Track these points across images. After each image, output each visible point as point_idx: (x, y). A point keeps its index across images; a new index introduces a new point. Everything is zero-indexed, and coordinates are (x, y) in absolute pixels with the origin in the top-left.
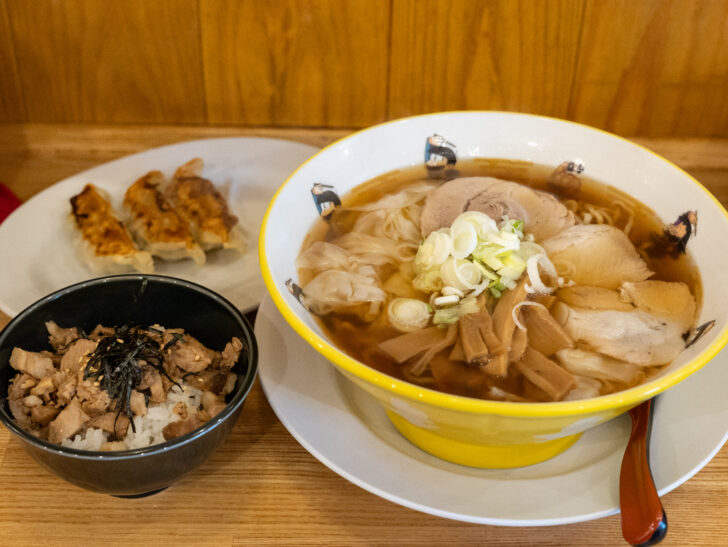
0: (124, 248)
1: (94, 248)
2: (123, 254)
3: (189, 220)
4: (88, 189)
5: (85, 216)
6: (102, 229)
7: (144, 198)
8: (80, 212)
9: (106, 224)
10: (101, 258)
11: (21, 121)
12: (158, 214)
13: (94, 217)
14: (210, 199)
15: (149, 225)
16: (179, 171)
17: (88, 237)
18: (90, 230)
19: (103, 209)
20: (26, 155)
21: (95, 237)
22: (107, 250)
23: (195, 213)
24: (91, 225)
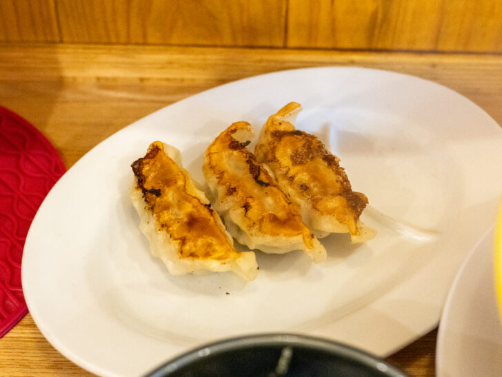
0: (220, 250)
1: (175, 245)
2: (219, 258)
3: (298, 200)
4: (155, 151)
5: (158, 193)
6: (183, 215)
7: (232, 163)
8: (147, 186)
9: (189, 208)
10: (188, 262)
11: (53, 43)
12: (256, 190)
13: (170, 195)
14: (322, 165)
15: (246, 207)
16: (272, 121)
17: (164, 226)
18: (166, 216)
19: (180, 183)
20: (60, 83)
21: (175, 228)
22: (194, 250)
23: (304, 188)
24: (167, 207)
